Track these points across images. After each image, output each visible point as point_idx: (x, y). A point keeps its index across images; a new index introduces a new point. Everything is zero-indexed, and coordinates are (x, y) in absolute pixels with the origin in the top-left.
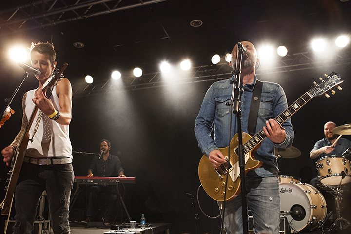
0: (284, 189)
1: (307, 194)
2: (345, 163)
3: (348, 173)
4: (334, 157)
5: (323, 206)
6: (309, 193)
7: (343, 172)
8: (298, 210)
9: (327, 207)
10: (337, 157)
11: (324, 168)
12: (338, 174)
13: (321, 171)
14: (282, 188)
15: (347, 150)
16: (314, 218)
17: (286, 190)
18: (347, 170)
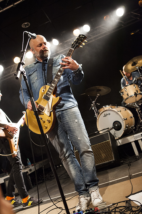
0: (106, 114)
1: (119, 113)
2: (135, 87)
3: (139, 93)
5: (131, 117)
6: (120, 111)
7: (135, 93)
8: (117, 124)
10: (130, 85)
11: (124, 94)
13: (124, 96)
14: (105, 114)
15: (135, 79)
16: (127, 126)
18: (137, 91)
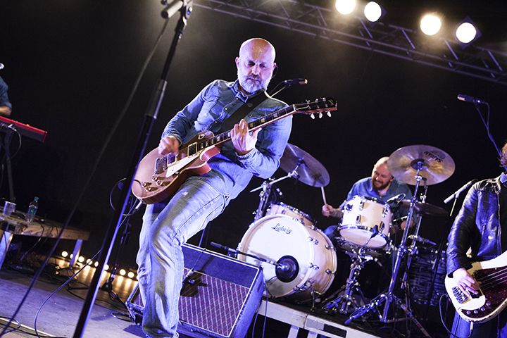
0: (281, 226)
1: (311, 244)
4: (373, 200)
5: (330, 272)
6: (316, 243)
7: (376, 226)
8: (288, 264)
9: (335, 274)
10: (377, 202)
11: (352, 212)
12: (369, 229)
15: (397, 197)
16: (308, 285)
17: (282, 229)
18: (383, 226)
